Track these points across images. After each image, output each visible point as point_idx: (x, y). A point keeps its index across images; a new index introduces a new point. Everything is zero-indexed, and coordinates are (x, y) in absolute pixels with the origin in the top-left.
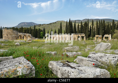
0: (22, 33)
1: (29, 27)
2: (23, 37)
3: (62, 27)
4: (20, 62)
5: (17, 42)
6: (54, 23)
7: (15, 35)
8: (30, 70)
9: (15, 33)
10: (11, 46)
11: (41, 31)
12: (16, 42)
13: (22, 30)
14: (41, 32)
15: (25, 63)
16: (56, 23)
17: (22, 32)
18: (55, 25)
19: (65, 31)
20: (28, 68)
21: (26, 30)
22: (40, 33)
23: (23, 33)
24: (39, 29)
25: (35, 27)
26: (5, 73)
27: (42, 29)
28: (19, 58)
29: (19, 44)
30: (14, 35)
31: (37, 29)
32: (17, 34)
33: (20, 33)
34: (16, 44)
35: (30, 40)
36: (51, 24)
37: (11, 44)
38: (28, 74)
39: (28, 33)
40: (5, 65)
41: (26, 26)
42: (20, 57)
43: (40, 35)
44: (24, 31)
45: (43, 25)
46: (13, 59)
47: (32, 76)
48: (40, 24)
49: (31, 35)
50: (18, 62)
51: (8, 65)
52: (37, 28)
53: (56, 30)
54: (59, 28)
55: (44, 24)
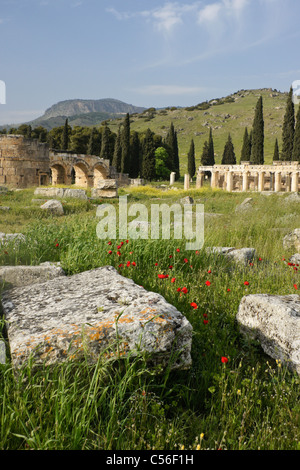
0: (65, 155)
1: (99, 126)
2: (73, 172)
3: (262, 123)
4: (112, 295)
5: (51, 198)
6: (219, 102)
7: (37, 165)
8: (171, 333)
9: (33, 152)
10: (26, 215)
11: (159, 143)
12: (47, 198)
13: (67, 140)
14: (159, 150)
15: (139, 299)
16: (230, 100)
17: (66, 146)
18: (224, 110)
19: (281, 142)
20: (164, 322)
21: (85, 137)
22: (152, 156)
23: (72, 153)
24: (150, 134)
25: (128, 122)
26: (63, 341)
27: (164, 134)
28: (95, 272)
29: (58, 205)
30: (29, 165)
31: (137, 134)
32: (45, 160)
33: (60, 155)
34: (46, 205)
35: (110, 189)
36: (205, 106)
37: (23, 207)
38: (161, 351)
39: (95, 152)
40: (42, 307)
41: (83, 116)
42: (96, 267)
43: (154, 163)
44: (73, 145)
45: (164, 112)
46: (65, 280)
47: (178, 362)
48: (149, 110)
49: (107, 162)
50: (100, 293)
51: (60, 307)
52: (139, 127)
53: (230, 138)
54: (250, 128)
55: (174, 109)
